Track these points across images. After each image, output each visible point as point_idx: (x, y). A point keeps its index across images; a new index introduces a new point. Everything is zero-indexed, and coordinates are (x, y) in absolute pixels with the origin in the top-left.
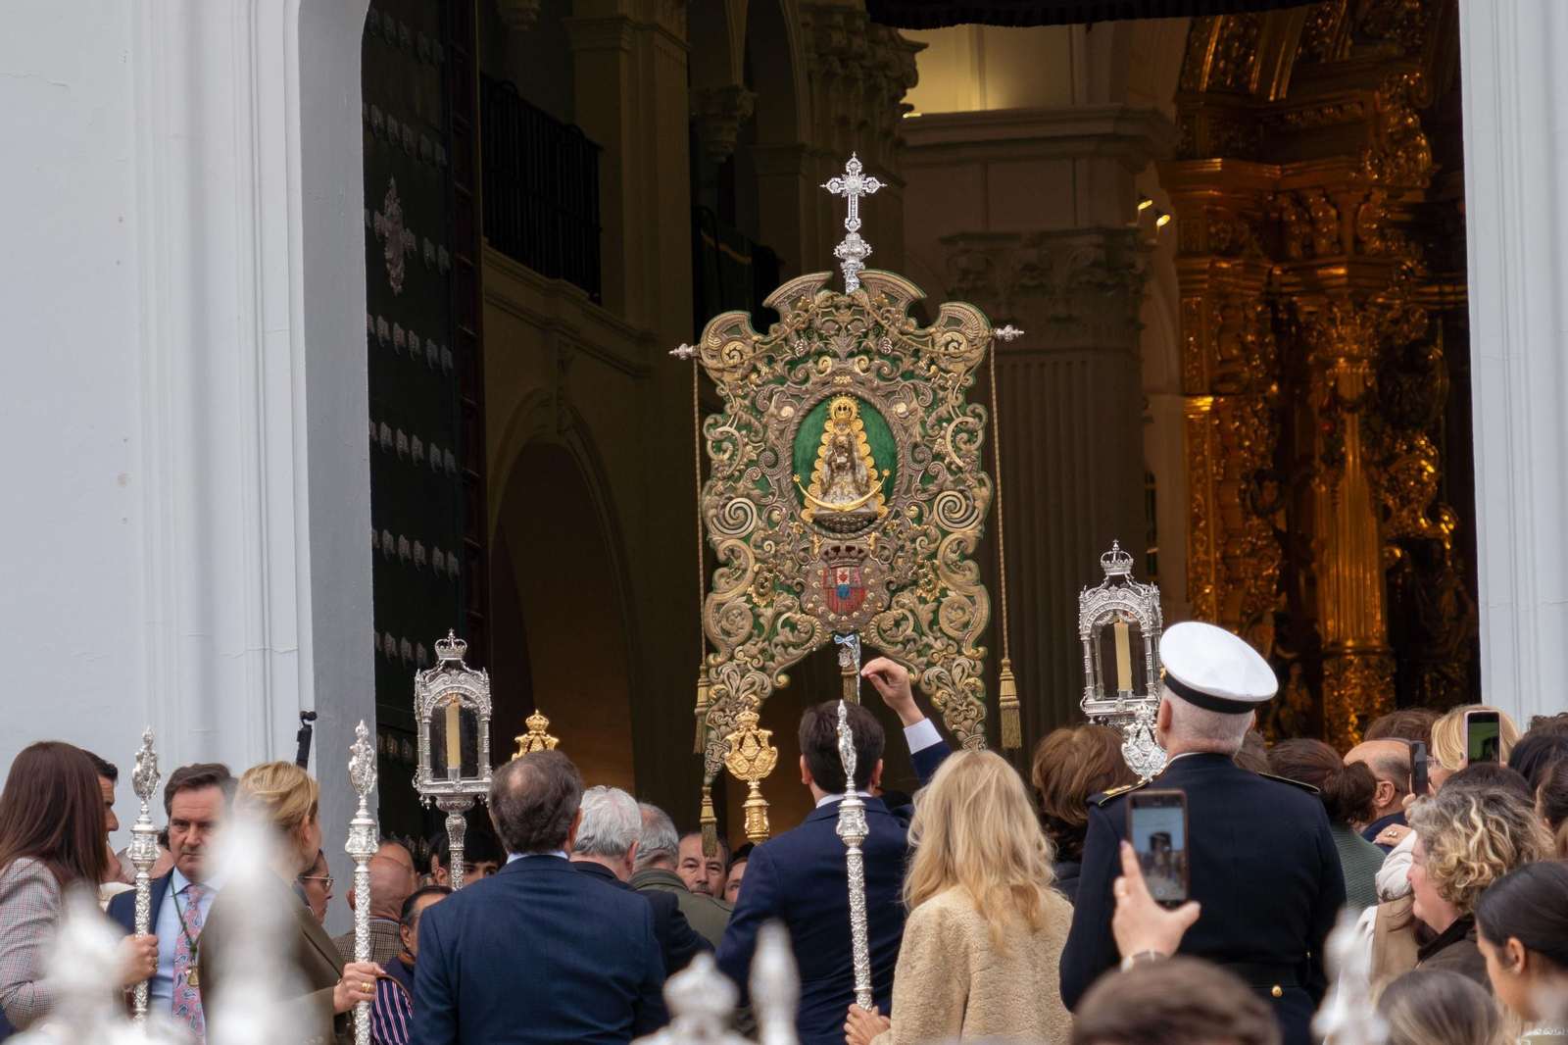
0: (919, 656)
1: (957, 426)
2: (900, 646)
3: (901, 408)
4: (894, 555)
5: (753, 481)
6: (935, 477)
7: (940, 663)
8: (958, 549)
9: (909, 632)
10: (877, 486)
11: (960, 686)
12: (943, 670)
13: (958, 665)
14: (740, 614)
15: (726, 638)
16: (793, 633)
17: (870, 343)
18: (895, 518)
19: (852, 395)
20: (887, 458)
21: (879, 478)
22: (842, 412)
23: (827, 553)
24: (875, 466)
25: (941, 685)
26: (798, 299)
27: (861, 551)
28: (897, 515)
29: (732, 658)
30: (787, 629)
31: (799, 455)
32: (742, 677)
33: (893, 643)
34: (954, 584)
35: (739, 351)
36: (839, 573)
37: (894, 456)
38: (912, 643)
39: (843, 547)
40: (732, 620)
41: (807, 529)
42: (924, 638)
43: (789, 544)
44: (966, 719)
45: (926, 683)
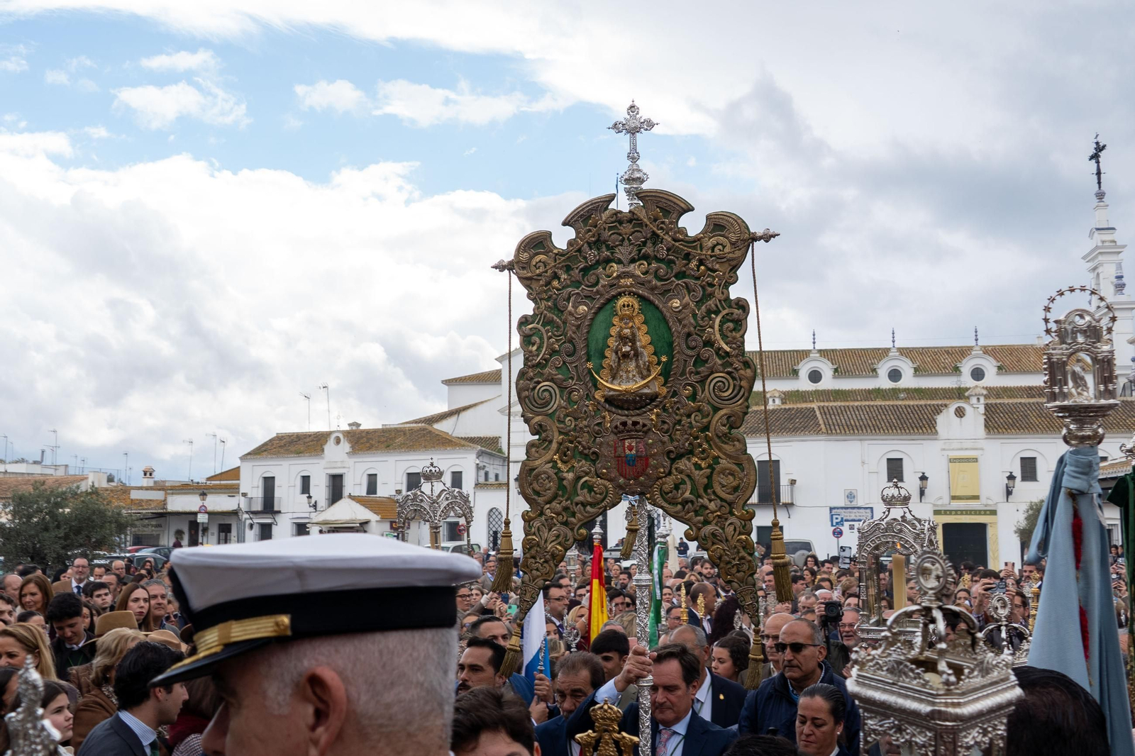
0: (696, 516)
1: (723, 317)
2: (679, 507)
3: (676, 303)
4: (673, 428)
5: (557, 368)
6: (706, 361)
7: (714, 522)
8: (728, 423)
9: (687, 495)
10: (656, 371)
11: (733, 543)
12: (718, 528)
13: (730, 524)
14: (548, 478)
15: (536, 497)
16: (590, 494)
17: (648, 249)
18: (672, 397)
19: (635, 294)
20: (664, 346)
21: (659, 364)
22: (626, 308)
23: (616, 427)
24: (655, 354)
25: (716, 541)
26: (589, 217)
27: (644, 425)
28: (675, 394)
29: (542, 514)
30: (586, 491)
31: (593, 347)
32: (550, 530)
33: (673, 504)
34: (725, 454)
35: (543, 262)
36: (627, 444)
37: (671, 345)
38: (690, 504)
39: (630, 422)
40: (541, 483)
41: (600, 407)
42: (700, 500)
43: (585, 420)
44: (738, 571)
45: (703, 539)
